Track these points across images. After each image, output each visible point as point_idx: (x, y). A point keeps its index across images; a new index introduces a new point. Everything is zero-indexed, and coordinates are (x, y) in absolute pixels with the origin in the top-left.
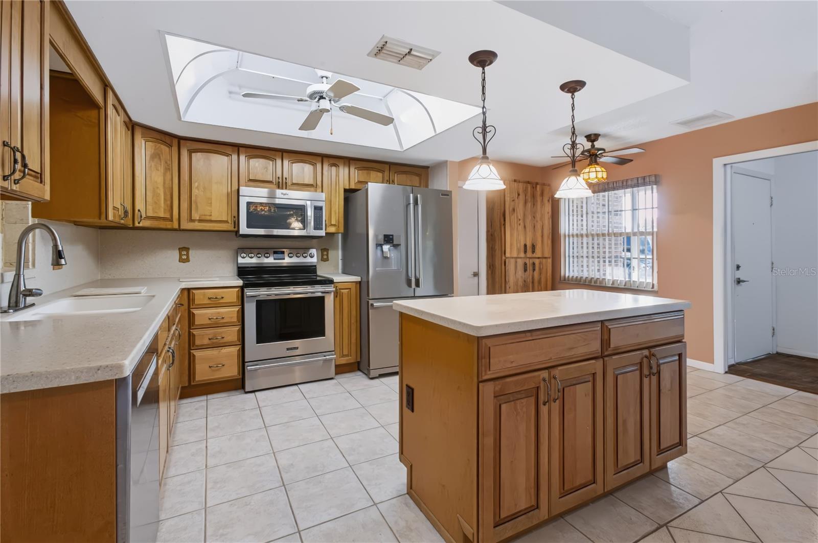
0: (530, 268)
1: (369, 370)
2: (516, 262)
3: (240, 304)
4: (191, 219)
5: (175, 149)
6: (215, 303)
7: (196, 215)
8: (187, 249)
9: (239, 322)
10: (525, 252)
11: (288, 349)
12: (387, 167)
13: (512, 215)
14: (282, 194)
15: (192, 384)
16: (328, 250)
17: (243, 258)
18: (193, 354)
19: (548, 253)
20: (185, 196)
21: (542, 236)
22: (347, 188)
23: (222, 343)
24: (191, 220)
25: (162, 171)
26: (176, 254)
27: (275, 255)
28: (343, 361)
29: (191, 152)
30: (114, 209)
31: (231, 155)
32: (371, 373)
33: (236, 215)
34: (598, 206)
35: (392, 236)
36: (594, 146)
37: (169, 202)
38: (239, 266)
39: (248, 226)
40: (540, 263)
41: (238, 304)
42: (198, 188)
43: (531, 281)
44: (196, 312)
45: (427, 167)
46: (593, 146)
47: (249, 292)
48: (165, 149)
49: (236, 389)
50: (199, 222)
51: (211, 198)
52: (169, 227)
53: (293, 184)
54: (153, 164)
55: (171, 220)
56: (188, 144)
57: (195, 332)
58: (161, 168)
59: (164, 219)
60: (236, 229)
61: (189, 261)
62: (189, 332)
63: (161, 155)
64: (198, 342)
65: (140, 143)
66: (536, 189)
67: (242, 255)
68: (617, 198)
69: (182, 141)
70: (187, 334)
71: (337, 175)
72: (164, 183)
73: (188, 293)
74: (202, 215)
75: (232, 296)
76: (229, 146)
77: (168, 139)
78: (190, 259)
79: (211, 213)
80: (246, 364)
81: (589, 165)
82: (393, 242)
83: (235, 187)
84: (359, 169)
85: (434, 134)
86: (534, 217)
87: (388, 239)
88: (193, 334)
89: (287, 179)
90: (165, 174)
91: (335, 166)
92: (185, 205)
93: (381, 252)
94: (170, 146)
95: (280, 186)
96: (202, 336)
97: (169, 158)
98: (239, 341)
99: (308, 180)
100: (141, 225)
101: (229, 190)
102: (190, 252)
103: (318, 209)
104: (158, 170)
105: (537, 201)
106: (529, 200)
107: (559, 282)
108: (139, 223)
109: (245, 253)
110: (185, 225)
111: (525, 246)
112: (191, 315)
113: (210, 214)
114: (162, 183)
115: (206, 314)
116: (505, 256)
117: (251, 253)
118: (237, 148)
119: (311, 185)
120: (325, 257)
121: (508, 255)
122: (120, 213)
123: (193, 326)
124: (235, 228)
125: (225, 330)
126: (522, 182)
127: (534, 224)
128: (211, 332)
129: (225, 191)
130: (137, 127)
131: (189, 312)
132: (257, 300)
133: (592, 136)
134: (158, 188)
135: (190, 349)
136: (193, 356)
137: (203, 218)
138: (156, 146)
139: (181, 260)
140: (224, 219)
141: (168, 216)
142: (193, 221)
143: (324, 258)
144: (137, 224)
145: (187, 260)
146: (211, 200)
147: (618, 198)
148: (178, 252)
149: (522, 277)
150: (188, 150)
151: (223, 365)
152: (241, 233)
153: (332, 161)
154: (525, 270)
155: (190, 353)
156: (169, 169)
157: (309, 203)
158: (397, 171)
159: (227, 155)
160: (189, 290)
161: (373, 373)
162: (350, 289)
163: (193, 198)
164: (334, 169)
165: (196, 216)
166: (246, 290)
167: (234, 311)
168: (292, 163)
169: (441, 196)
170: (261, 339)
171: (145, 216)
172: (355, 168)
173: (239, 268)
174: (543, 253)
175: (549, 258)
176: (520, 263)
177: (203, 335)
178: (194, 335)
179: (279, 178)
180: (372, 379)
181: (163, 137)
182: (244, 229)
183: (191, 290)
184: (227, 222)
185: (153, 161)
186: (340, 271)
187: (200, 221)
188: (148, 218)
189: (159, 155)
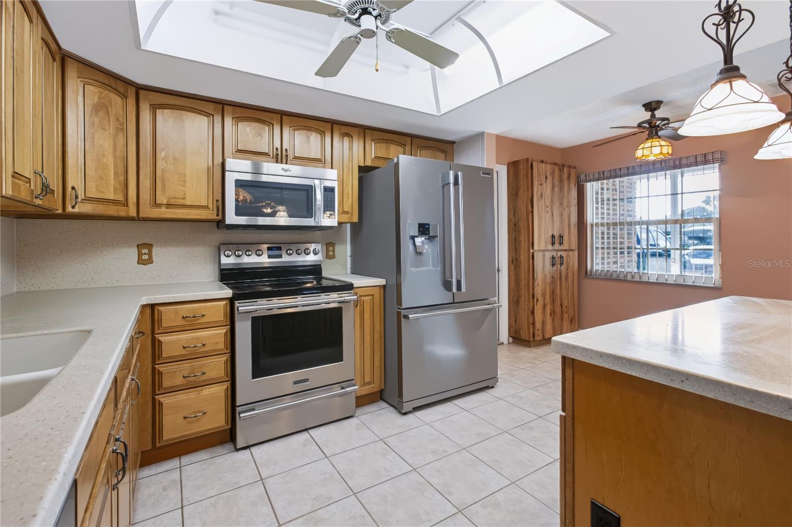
0: (558, 261)
1: (401, 402)
2: (544, 255)
3: (228, 323)
4: (155, 203)
5: (132, 101)
6: (192, 324)
7: (163, 197)
8: (149, 246)
9: (227, 349)
10: (553, 244)
11: (295, 383)
12: (409, 139)
13: (540, 200)
14: (283, 169)
15: (158, 445)
16: (334, 244)
17: (228, 256)
18: (159, 401)
19: (574, 245)
20: (146, 170)
21: (569, 226)
22: (362, 164)
23: (204, 381)
24: (156, 205)
25: (112, 132)
26: (134, 252)
27: (269, 251)
28: (366, 390)
29: (154, 108)
30: (13, 177)
31: (213, 115)
32: (404, 406)
33: (219, 197)
34: (614, 192)
35: (428, 224)
36: (655, 115)
37: (122, 178)
38: (222, 268)
39: (238, 213)
40: (568, 256)
41: (224, 324)
42: (164, 159)
43: (559, 276)
44: (163, 338)
45: (453, 143)
46: (653, 116)
47: (243, 307)
48: (117, 100)
49: (222, 443)
50: (167, 208)
51: (185, 174)
52: (123, 214)
53: (295, 158)
54: (96, 120)
55: (126, 204)
56: (150, 97)
57: (161, 368)
58: (109, 126)
59: (114, 202)
60: (220, 217)
61: (152, 262)
62: (154, 369)
63: (110, 109)
64: (166, 383)
65: (74, 85)
66: (563, 172)
67: (226, 253)
68: (631, 184)
69: (142, 92)
70: (150, 372)
71: (351, 148)
72: (115, 150)
73: (151, 311)
74: (172, 198)
75: (218, 311)
76: (209, 103)
77: (121, 87)
78: (154, 260)
79: (185, 194)
80: (238, 409)
81: (647, 139)
82: (429, 234)
83: (218, 160)
84: (376, 140)
85: (498, 86)
86: (561, 204)
87: (424, 229)
88: (159, 371)
89: (288, 151)
90: (115, 137)
91: (348, 137)
92: (146, 183)
93: (413, 247)
94: (124, 96)
95: (279, 160)
96: (172, 375)
97: (121, 114)
98: (227, 377)
99: (315, 153)
100: (76, 210)
101: (210, 163)
102: (154, 250)
103: (329, 191)
104: (106, 130)
105: (564, 185)
106: (557, 184)
107: (585, 277)
108: (73, 207)
109: (230, 251)
110: (147, 211)
111: (553, 236)
112: (157, 343)
113: (183, 196)
114: (111, 150)
115: (179, 340)
116: (533, 249)
117: (238, 250)
118: (220, 106)
119: (319, 160)
120: (331, 253)
121: (536, 247)
122: (32, 188)
123: (159, 360)
124: (218, 215)
125: (206, 362)
126: (549, 164)
127: (561, 211)
128: (186, 366)
129: (204, 165)
130: (69, 59)
131: (154, 339)
132: (252, 317)
133: (653, 104)
134: (104, 156)
135: (154, 393)
136: (159, 405)
137: (173, 201)
138: (101, 93)
139: (140, 261)
140: (204, 203)
141: (120, 197)
142: (159, 206)
143: (330, 256)
144: (69, 209)
145: (150, 261)
146: (185, 177)
147: (632, 186)
148: (136, 250)
149: (549, 273)
150: (151, 105)
151: (205, 413)
152: (227, 222)
153: (345, 129)
154: (553, 265)
155: (154, 400)
156: (122, 129)
157: (317, 182)
158: (421, 146)
159: (208, 115)
160: (153, 306)
161: (407, 407)
162: (373, 295)
163: (159, 173)
164: (346, 139)
165: (162, 199)
166: (237, 303)
167: (220, 334)
168: (295, 130)
169: (482, 175)
170: (258, 371)
171: (83, 197)
172: (372, 140)
173: (221, 270)
174: (570, 245)
175: (576, 250)
176: (548, 255)
177: (175, 372)
178: (160, 373)
179: (277, 149)
180: (405, 414)
181: (112, 82)
182: (232, 218)
183: (156, 307)
184: (206, 207)
185: (96, 114)
186: (349, 271)
187: (169, 206)
188: (88, 200)
189: (106, 107)
